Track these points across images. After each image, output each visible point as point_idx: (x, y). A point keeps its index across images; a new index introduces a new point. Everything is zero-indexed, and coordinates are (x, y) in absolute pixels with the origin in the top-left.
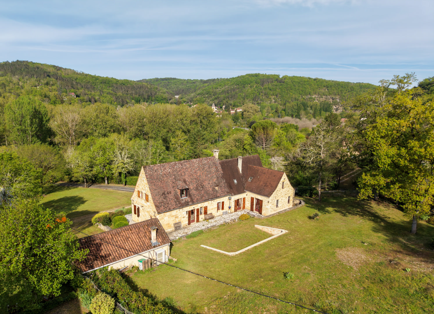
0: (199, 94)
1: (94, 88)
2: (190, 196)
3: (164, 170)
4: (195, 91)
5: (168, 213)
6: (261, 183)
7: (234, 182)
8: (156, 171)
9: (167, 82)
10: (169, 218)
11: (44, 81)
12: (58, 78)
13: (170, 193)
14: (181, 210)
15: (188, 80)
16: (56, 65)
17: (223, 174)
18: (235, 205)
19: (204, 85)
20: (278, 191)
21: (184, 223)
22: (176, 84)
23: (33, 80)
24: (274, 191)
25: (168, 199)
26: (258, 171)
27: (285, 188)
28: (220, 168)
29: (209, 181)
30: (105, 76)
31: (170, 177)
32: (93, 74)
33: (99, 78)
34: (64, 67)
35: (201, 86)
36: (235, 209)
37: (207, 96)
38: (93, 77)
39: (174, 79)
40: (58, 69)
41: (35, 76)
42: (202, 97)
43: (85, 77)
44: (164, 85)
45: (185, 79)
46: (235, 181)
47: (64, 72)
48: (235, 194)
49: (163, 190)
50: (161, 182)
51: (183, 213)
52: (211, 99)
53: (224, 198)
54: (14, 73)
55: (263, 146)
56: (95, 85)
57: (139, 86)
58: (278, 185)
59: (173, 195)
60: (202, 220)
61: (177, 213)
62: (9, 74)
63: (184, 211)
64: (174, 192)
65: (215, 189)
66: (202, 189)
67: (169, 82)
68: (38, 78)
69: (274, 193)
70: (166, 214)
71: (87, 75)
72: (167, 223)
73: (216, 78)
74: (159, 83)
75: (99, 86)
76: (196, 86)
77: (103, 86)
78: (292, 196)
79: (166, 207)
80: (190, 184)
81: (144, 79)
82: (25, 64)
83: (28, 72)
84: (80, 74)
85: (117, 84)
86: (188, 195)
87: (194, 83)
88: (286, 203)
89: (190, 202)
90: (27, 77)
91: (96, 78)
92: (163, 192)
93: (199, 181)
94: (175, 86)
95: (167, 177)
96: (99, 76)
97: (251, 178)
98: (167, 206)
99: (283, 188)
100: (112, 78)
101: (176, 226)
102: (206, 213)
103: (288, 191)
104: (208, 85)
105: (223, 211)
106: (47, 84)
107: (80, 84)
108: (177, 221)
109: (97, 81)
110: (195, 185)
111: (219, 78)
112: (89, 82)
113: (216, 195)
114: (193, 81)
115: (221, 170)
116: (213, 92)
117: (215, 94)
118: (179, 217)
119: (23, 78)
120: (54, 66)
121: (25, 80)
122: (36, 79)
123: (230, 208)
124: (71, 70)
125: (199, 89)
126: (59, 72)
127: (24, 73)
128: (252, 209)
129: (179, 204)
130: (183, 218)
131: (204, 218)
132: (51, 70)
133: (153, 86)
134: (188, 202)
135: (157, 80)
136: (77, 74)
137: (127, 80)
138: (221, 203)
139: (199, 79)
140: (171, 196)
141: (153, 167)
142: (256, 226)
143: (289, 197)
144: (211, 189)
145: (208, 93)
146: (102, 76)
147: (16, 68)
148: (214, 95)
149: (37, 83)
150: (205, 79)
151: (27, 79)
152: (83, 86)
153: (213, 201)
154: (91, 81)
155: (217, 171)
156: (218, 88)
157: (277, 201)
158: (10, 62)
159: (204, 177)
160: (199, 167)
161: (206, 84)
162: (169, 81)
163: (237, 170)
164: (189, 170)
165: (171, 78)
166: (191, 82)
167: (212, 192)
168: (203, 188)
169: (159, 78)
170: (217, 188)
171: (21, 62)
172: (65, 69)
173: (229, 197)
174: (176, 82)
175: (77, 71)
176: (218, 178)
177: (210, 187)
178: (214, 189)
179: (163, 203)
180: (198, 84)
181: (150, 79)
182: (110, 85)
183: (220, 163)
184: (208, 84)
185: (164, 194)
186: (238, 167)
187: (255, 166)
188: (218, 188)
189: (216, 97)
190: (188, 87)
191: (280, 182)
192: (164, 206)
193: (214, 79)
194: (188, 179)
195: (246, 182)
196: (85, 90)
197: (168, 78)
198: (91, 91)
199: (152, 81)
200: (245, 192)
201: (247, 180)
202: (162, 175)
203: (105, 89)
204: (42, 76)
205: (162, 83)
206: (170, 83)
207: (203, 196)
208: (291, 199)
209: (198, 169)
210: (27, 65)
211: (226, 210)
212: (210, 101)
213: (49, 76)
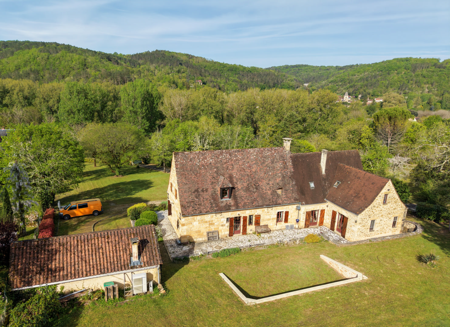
0: (331, 82)
1: (221, 75)
2: (235, 198)
3: (202, 160)
4: (328, 78)
5: (199, 218)
6: (352, 192)
7: (309, 186)
8: (191, 160)
9: (297, 69)
10: (199, 223)
11: (176, 69)
12: (189, 66)
13: (207, 190)
14: (218, 215)
15: (321, 66)
16: (189, 54)
17: (293, 172)
18: (306, 218)
19: (339, 71)
20: (374, 207)
21: (223, 233)
22: (306, 72)
23: (167, 68)
24: (366, 207)
25: (202, 199)
26: (350, 173)
27: (388, 204)
28: (290, 164)
29: (269, 180)
30: (233, 64)
31: (211, 169)
32: (221, 62)
33: (227, 65)
34: (196, 56)
35: (336, 73)
36: (305, 224)
37: (340, 83)
38: (220, 64)
39: (306, 66)
40: (190, 57)
41: (169, 64)
42: (335, 85)
43: (214, 64)
44: (293, 73)
45: (318, 66)
46: (312, 185)
47: (195, 61)
48: (307, 203)
49: (197, 186)
50: (196, 175)
51: (222, 220)
52: (345, 87)
53: (290, 207)
54: (152, 62)
55: (387, 141)
56: (222, 72)
57: (266, 74)
58: (377, 198)
59: (210, 194)
60: (251, 232)
61: (213, 219)
62: (148, 63)
63: (224, 217)
64: (212, 190)
65: (276, 192)
66: (255, 190)
67: (299, 70)
68: (171, 66)
69: (367, 210)
70: (195, 217)
71: (215, 63)
72: (197, 230)
73: (355, 64)
74: (289, 70)
75: (226, 74)
76: (330, 73)
77: (230, 74)
78: (402, 216)
79: (196, 208)
80: (238, 181)
81: (273, 66)
82: (162, 53)
83: (163, 61)
84: (210, 62)
85: (243, 71)
86: (232, 197)
87: (328, 69)
88: (389, 226)
89: (234, 206)
90: (162, 65)
91: (224, 66)
92: (196, 188)
93: (252, 179)
94: (305, 73)
95: (206, 169)
96: (227, 64)
97: (338, 183)
98: (198, 208)
99: (385, 202)
100: (240, 65)
101: (210, 235)
102: (257, 223)
103: (394, 209)
104: (344, 72)
105: (287, 224)
106: (179, 72)
107: (208, 72)
108: (213, 228)
109: (225, 68)
110: (245, 184)
111: (359, 64)
112: (217, 69)
113: (276, 202)
114: (327, 68)
115: (292, 167)
116: (348, 80)
117: (351, 81)
118: (215, 224)
119: (159, 66)
120: (187, 55)
121: (161, 68)
122: (169, 67)
123: (298, 221)
124: (201, 58)
125: (333, 76)
126: (191, 60)
127: (160, 62)
128: (332, 228)
129: (216, 207)
130: (222, 226)
131: (254, 230)
132: (184, 58)
133: (281, 73)
134: (230, 206)
135: (287, 67)
136: (207, 61)
137: (255, 68)
138: (284, 212)
139: (335, 66)
140: (207, 195)
141: (188, 154)
142: (323, 257)
143: (396, 218)
144: (269, 192)
145: (342, 81)
146: (230, 64)
147: (155, 57)
148: (349, 83)
149: (170, 71)
150: (342, 65)
151: (162, 68)
152: (211, 74)
153: (270, 209)
154: (219, 69)
155: (285, 167)
156: (355, 75)
157: (373, 222)
158: (151, 52)
159: (262, 175)
160: (256, 160)
161: (342, 71)
162: (300, 68)
163: (319, 169)
164: (241, 163)
165: (303, 65)
166: (325, 68)
167: (271, 196)
168: (257, 189)
169: (289, 65)
170: (279, 192)
171: (159, 51)
172: (197, 57)
173: (297, 207)
174: (307, 69)
175: (207, 59)
176: (284, 177)
177: (268, 188)
178: (274, 193)
179: (192, 203)
180: (332, 70)
181: (280, 66)
182: (237, 73)
183: (291, 157)
184: (344, 70)
185: (197, 191)
186: (320, 165)
187: (347, 166)
188: (282, 192)
189: (351, 84)
190: (320, 75)
191: (380, 194)
192: (193, 207)
193: (353, 65)
194: (237, 174)
195: (329, 187)
196: (211, 77)
197: (299, 65)
198: (217, 79)
199: (281, 69)
200: (325, 202)
201: (331, 184)
202: (199, 166)
203: (231, 76)
204: (175, 64)
205: (291, 70)
206: (301, 71)
207: (255, 200)
208: (399, 221)
209: (254, 162)
210: (163, 54)
211: (291, 224)
212: (344, 89)
213: (181, 64)
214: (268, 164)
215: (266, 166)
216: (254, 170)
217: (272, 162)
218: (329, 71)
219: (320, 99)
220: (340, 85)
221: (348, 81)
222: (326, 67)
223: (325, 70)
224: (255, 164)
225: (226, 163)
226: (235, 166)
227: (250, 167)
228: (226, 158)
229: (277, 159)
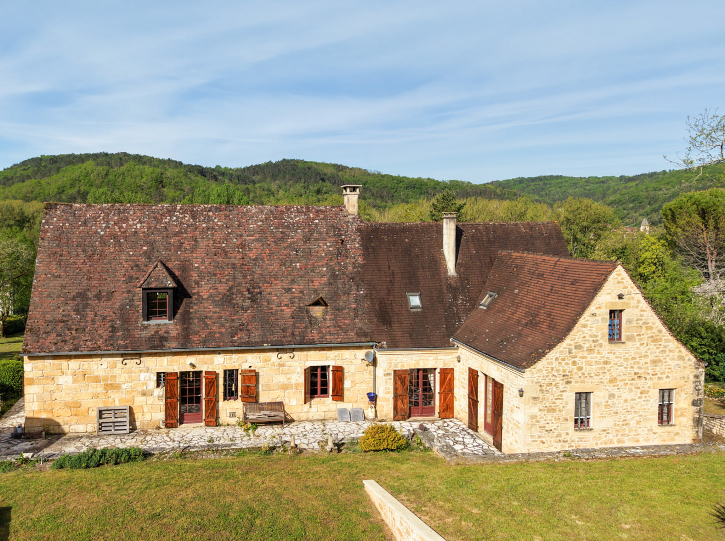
0: (612, 203)
1: (393, 196)
2: (186, 320)
3: (115, 224)
4: (604, 197)
5: (74, 364)
6: (520, 313)
7: (407, 302)
8: (85, 223)
9: (541, 183)
10: (75, 381)
11: (313, 188)
12: (337, 182)
13: (111, 294)
14: (131, 363)
15: (589, 178)
16: (339, 164)
17: (363, 266)
18: (395, 389)
19: (627, 185)
21: (148, 417)
22: (560, 187)
23: (299, 186)
24: (551, 347)
25: (91, 315)
26: (520, 268)
28: (355, 245)
29: (293, 281)
30: (416, 177)
31: (134, 246)
32: (394, 174)
33: (405, 179)
34: (350, 167)
35: (620, 187)
36: (395, 408)
37: (631, 205)
38: (392, 178)
39: (558, 177)
40: (340, 168)
41: (303, 180)
42: (620, 208)
43: (381, 178)
44: (534, 190)
45: (583, 177)
46: (415, 301)
47: (348, 174)
48: (394, 345)
49: (85, 283)
50: (90, 258)
51: (143, 376)
52: (641, 211)
53: (347, 354)
54: (274, 177)
56: (396, 191)
57: (479, 192)
58: (582, 321)
59: (117, 305)
60: (233, 421)
61: (117, 371)
62: (268, 179)
63: (148, 370)
64: (125, 295)
65: (307, 311)
66: (248, 303)
67: (545, 184)
68: (306, 183)
70: (64, 363)
71: (383, 176)
72: (68, 399)
73: (659, 170)
74: (525, 186)
75: (402, 193)
76: (609, 188)
77: (411, 193)
78: (690, 389)
79: (68, 338)
80: (202, 279)
81: (495, 180)
82: (292, 163)
83: (293, 175)
84: (374, 174)
85: (435, 189)
86: (178, 316)
87: (603, 182)
88: (645, 419)
89: (176, 338)
90: (291, 182)
91: (399, 180)
92: (80, 289)
93: (245, 276)
94: (558, 189)
95: (120, 244)
96: (405, 177)
97: (491, 296)
98: (74, 338)
100: (429, 179)
101: (109, 418)
102: (251, 397)
104: (637, 185)
105: (340, 405)
106: (318, 192)
107: (370, 191)
108: (116, 400)
109: (401, 184)
110: (223, 288)
111: (668, 171)
112: (386, 187)
113: (303, 335)
114: (601, 180)
115: (359, 252)
116: (647, 198)
117: (653, 200)
118: (124, 386)
119: (286, 184)
120: (335, 165)
121: (288, 187)
122: (303, 184)
123: (373, 398)
124: (359, 169)
125: (614, 192)
126: (340, 173)
127: (288, 177)
128: (473, 424)
129: (125, 338)
130: (144, 394)
131: (240, 413)
132: (329, 171)
133: (509, 190)
134: (163, 339)
135: (521, 181)
136: (369, 175)
137: (457, 181)
138: (331, 368)
139: (618, 176)
140: (105, 309)
141: (80, 210)
144: (288, 312)
145: (634, 200)
146: (411, 177)
147: (279, 170)
148: (649, 204)
149: (303, 191)
150: (631, 174)
151: (290, 186)
152: (375, 194)
153: (285, 356)
154: (390, 186)
155: (341, 250)
156: (661, 189)
157: (582, 398)
158: (274, 162)
159: (274, 267)
160: (262, 231)
161: (634, 184)
162: (546, 182)
163: (437, 262)
164: (218, 236)
165: (552, 176)
166: (597, 180)
167: (291, 321)
168: (253, 300)
169: (526, 177)
170: (317, 311)
171: (288, 161)
172: (352, 169)
173: (367, 355)
174: (562, 183)
175: (369, 172)
176: (334, 276)
177: (286, 301)
178: (301, 314)
179: (61, 325)
180: (612, 184)
181: (507, 180)
182: (423, 192)
183: (359, 230)
184: (638, 182)
185: (82, 295)
186: (442, 254)
187: (515, 254)
188: (325, 312)
189: (654, 206)
190: (588, 192)
191: (592, 309)
192: (59, 335)
193: (655, 173)
194: (203, 262)
195: (468, 311)
197: (545, 177)
198: (386, 202)
199: (509, 184)
200: (451, 346)
201: (474, 302)
202: (102, 237)
203: (412, 197)
204: (313, 180)
205: (530, 185)
206: (549, 186)
207: (242, 327)
208: (682, 404)
209: (257, 236)
210: (294, 165)
211: (355, 406)
212: (640, 215)
213: (323, 180)
214: (294, 243)
215: (290, 246)
216: (252, 255)
217: (307, 239)
218: (606, 185)
219: (571, 216)
220: (632, 209)
221: (647, 201)
222: (599, 178)
223: (597, 183)
224: (257, 240)
225: (176, 234)
226: (202, 244)
227: (243, 246)
228: (182, 223)
229: (321, 233)
